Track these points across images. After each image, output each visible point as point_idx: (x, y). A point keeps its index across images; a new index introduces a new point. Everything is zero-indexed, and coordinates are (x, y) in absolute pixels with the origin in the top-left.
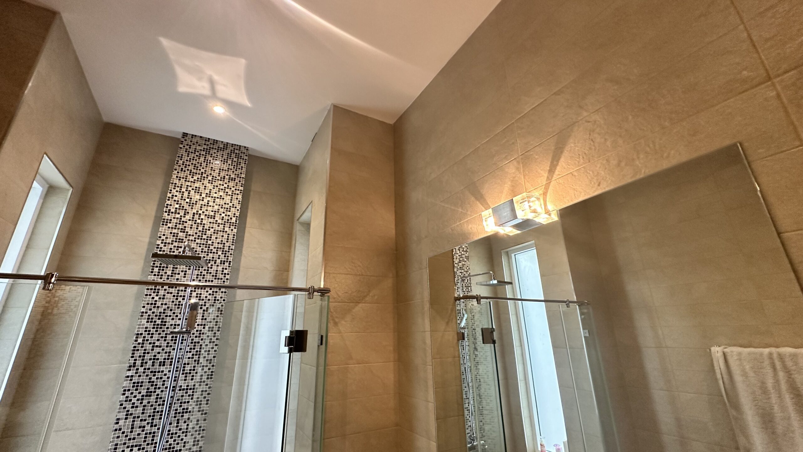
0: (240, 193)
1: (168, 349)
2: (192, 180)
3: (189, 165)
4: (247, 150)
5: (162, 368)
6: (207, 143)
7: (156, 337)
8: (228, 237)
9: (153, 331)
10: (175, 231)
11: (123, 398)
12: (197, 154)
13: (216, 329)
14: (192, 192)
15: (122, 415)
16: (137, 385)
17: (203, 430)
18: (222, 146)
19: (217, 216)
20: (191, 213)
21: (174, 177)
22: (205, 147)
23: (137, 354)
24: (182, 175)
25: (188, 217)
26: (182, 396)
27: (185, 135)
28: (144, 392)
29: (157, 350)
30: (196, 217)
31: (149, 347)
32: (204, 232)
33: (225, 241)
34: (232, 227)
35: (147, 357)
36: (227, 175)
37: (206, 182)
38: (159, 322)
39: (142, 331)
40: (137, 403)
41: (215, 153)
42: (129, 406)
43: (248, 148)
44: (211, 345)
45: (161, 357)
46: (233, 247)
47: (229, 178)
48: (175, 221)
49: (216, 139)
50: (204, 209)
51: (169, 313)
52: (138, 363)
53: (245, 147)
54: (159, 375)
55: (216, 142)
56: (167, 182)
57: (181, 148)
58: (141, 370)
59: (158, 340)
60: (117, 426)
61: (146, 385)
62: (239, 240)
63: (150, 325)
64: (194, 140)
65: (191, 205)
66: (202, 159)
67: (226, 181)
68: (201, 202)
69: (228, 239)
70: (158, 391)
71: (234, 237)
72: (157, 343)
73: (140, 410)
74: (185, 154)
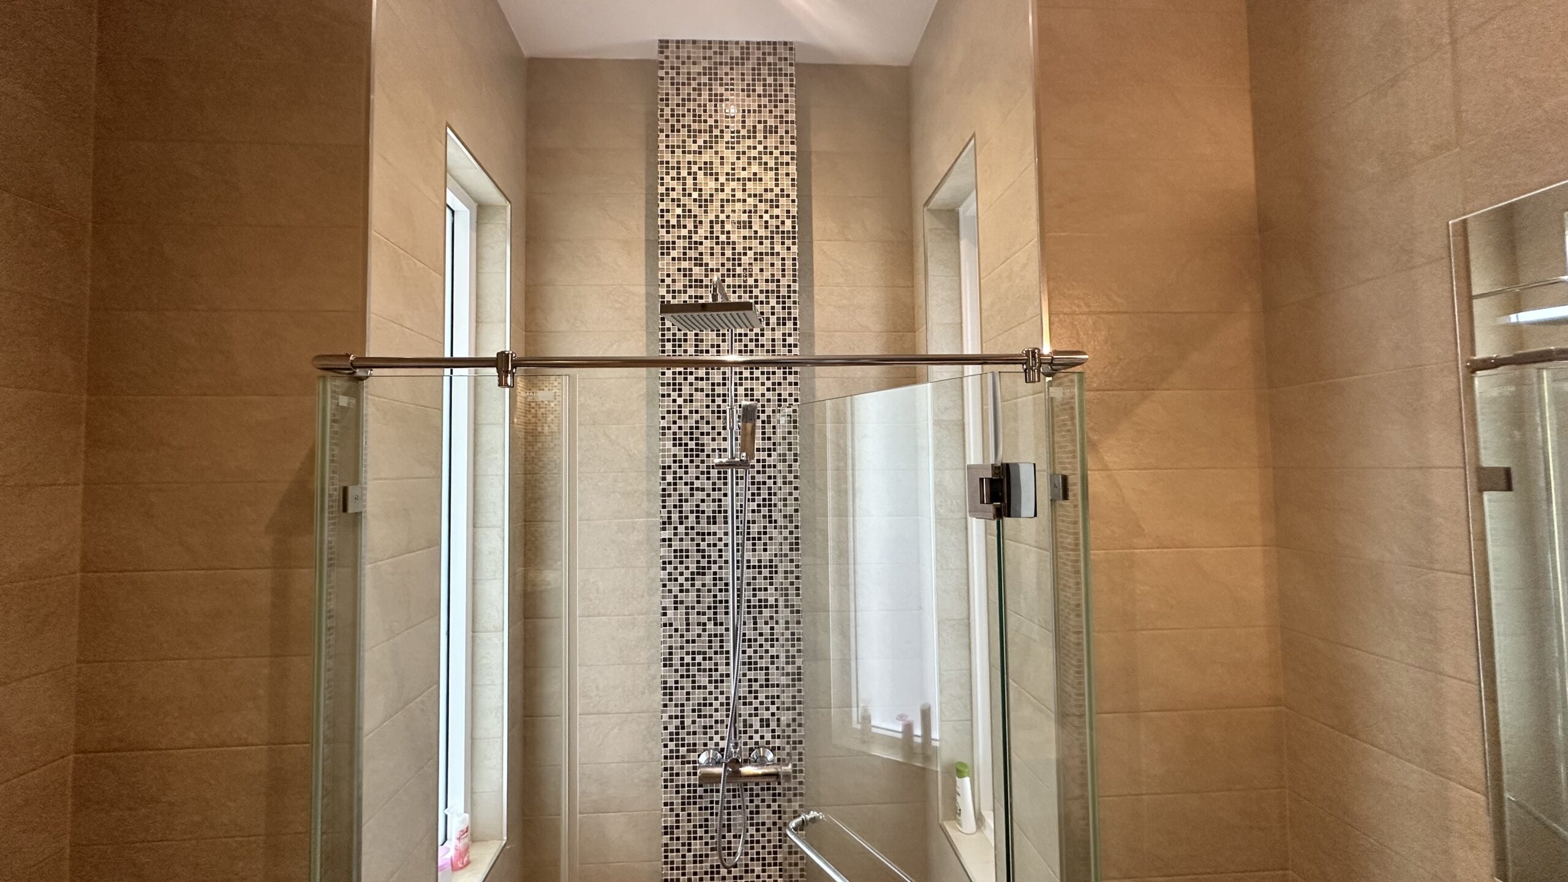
0: (792, 159)
1: (716, 495)
2: (694, 147)
3: (684, 116)
4: (791, 49)
5: (713, 528)
6: (709, 53)
7: (692, 471)
8: (783, 265)
9: (686, 461)
10: (685, 265)
11: (664, 575)
12: (694, 84)
13: (790, 457)
14: (700, 175)
15: (669, 602)
16: (681, 555)
17: (799, 640)
18: (737, 53)
19: (755, 220)
20: (706, 222)
21: (662, 146)
22: (706, 64)
23: (670, 502)
24: (674, 140)
25: (703, 231)
26: (754, 578)
27: (664, 44)
28: (693, 567)
29: (699, 495)
30: (717, 228)
31: (685, 490)
32: (736, 260)
33: (778, 275)
34: (789, 243)
35: (686, 507)
36: (760, 122)
37: (721, 147)
38: (692, 445)
39: (669, 461)
40: (687, 585)
41: (726, 74)
42: (676, 590)
43: (791, 43)
44: (787, 489)
45: (709, 508)
46: (796, 286)
47: (765, 127)
48: (680, 243)
49: (723, 39)
50: (728, 209)
51: (706, 428)
52: (675, 517)
53: (785, 43)
54: (711, 539)
55: (724, 45)
56: (652, 162)
57: (662, 78)
58: (681, 529)
59: (697, 478)
60: (664, 619)
61: (695, 556)
62: (804, 269)
63: (679, 451)
64: (683, 53)
65: (704, 203)
66: (705, 94)
67: (760, 136)
68: (721, 195)
69: (783, 270)
70: (715, 568)
71: (794, 265)
72: (697, 484)
73: (693, 595)
74: (672, 91)
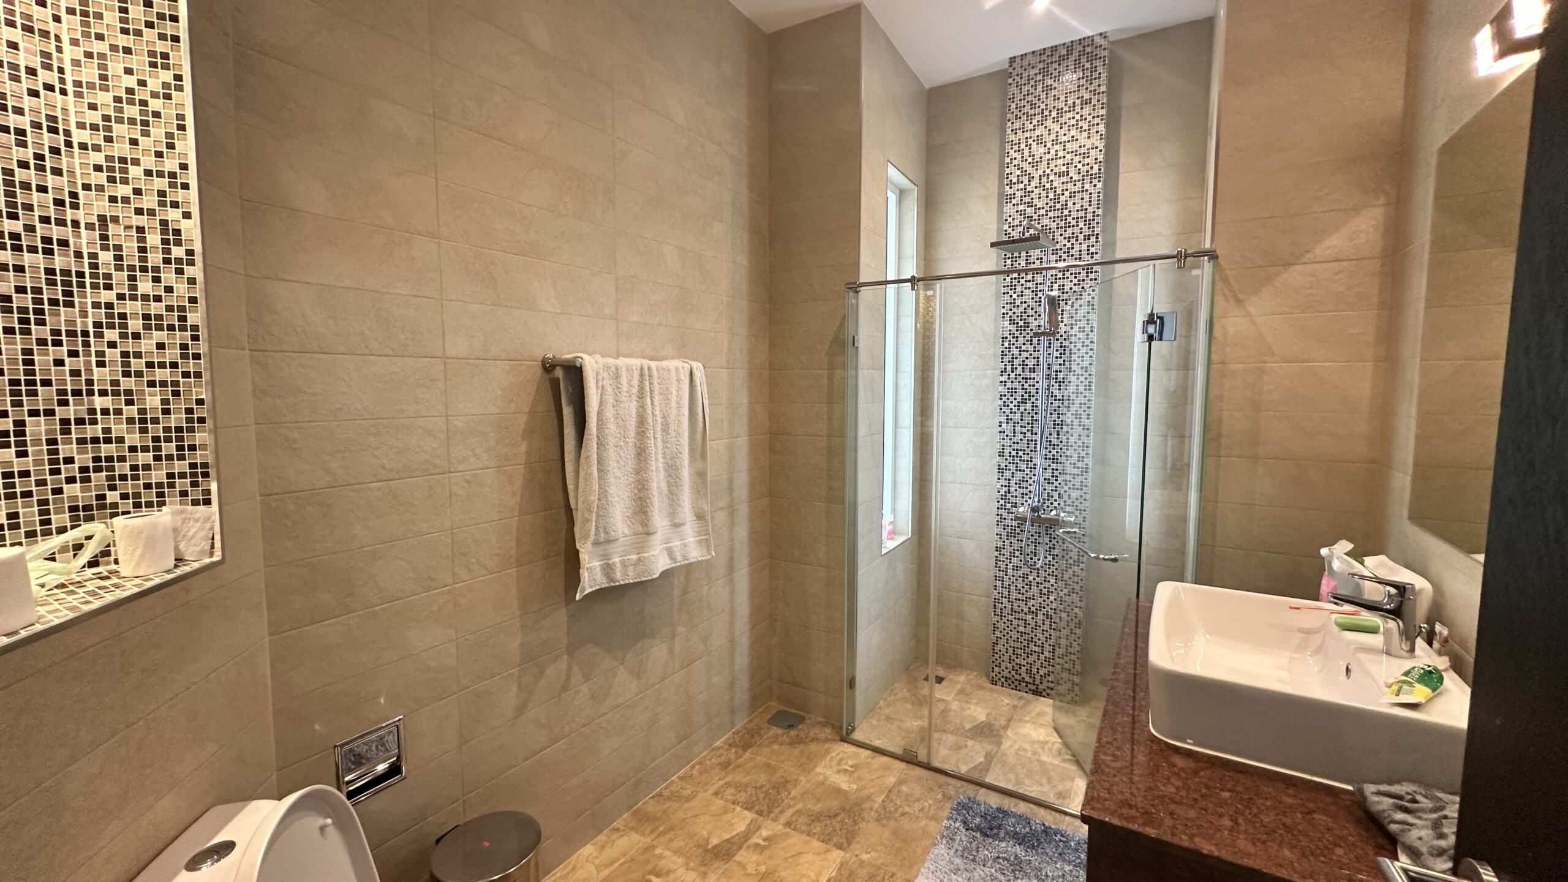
0: (1102, 120)
1: (1036, 354)
2: (1031, 127)
3: (1024, 106)
4: (1105, 37)
5: (1033, 375)
6: (1044, 57)
7: (1021, 340)
8: (1090, 198)
9: (1017, 334)
10: (1021, 207)
11: (1001, 402)
12: (1032, 83)
13: (1088, 329)
14: (1034, 145)
15: (1003, 419)
16: (1012, 391)
17: (1087, 447)
18: (1064, 52)
19: (1072, 170)
20: (1036, 176)
21: (1009, 131)
22: (1041, 66)
23: (1006, 359)
24: (1017, 125)
25: (1033, 184)
26: (1059, 407)
27: (1012, 60)
28: (1019, 399)
29: (1025, 355)
30: (1044, 179)
31: (1016, 352)
32: (1056, 200)
33: (1086, 205)
35: (1016, 362)
36: (1078, 98)
37: (1049, 123)
38: (1021, 323)
39: (1006, 334)
40: (1015, 409)
41: (1055, 69)
42: (1008, 412)
43: (1106, 33)
44: (1083, 350)
45: (1031, 363)
46: (1100, 212)
47: (1082, 101)
48: (1019, 194)
49: (1054, 44)
50: (1052, 166)
51: (1030, 312)
52: (1009, 368)
53: (1101, 34)
54: (1031, 382)
55: (1054, 49)
56: (1003, 142)
57: (1010, 84)
58: (1013, 375)
59: (1024, 344)
60: (1000, 429)
61: (1020, 392)
63: (1013, 328)
64: (1025, 63)
65: (1035, 165)
66: (1040, 88)
67: (1078, 108)
68: (1048, 156)
69: (1090, 201)
70: (1033, 399)
71: (1099, 196)
72: (1024, 348)
73: (1018, 416)
74: (1016, 91)
